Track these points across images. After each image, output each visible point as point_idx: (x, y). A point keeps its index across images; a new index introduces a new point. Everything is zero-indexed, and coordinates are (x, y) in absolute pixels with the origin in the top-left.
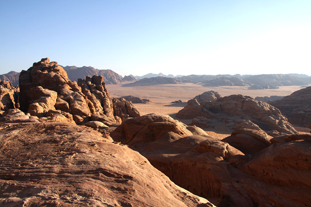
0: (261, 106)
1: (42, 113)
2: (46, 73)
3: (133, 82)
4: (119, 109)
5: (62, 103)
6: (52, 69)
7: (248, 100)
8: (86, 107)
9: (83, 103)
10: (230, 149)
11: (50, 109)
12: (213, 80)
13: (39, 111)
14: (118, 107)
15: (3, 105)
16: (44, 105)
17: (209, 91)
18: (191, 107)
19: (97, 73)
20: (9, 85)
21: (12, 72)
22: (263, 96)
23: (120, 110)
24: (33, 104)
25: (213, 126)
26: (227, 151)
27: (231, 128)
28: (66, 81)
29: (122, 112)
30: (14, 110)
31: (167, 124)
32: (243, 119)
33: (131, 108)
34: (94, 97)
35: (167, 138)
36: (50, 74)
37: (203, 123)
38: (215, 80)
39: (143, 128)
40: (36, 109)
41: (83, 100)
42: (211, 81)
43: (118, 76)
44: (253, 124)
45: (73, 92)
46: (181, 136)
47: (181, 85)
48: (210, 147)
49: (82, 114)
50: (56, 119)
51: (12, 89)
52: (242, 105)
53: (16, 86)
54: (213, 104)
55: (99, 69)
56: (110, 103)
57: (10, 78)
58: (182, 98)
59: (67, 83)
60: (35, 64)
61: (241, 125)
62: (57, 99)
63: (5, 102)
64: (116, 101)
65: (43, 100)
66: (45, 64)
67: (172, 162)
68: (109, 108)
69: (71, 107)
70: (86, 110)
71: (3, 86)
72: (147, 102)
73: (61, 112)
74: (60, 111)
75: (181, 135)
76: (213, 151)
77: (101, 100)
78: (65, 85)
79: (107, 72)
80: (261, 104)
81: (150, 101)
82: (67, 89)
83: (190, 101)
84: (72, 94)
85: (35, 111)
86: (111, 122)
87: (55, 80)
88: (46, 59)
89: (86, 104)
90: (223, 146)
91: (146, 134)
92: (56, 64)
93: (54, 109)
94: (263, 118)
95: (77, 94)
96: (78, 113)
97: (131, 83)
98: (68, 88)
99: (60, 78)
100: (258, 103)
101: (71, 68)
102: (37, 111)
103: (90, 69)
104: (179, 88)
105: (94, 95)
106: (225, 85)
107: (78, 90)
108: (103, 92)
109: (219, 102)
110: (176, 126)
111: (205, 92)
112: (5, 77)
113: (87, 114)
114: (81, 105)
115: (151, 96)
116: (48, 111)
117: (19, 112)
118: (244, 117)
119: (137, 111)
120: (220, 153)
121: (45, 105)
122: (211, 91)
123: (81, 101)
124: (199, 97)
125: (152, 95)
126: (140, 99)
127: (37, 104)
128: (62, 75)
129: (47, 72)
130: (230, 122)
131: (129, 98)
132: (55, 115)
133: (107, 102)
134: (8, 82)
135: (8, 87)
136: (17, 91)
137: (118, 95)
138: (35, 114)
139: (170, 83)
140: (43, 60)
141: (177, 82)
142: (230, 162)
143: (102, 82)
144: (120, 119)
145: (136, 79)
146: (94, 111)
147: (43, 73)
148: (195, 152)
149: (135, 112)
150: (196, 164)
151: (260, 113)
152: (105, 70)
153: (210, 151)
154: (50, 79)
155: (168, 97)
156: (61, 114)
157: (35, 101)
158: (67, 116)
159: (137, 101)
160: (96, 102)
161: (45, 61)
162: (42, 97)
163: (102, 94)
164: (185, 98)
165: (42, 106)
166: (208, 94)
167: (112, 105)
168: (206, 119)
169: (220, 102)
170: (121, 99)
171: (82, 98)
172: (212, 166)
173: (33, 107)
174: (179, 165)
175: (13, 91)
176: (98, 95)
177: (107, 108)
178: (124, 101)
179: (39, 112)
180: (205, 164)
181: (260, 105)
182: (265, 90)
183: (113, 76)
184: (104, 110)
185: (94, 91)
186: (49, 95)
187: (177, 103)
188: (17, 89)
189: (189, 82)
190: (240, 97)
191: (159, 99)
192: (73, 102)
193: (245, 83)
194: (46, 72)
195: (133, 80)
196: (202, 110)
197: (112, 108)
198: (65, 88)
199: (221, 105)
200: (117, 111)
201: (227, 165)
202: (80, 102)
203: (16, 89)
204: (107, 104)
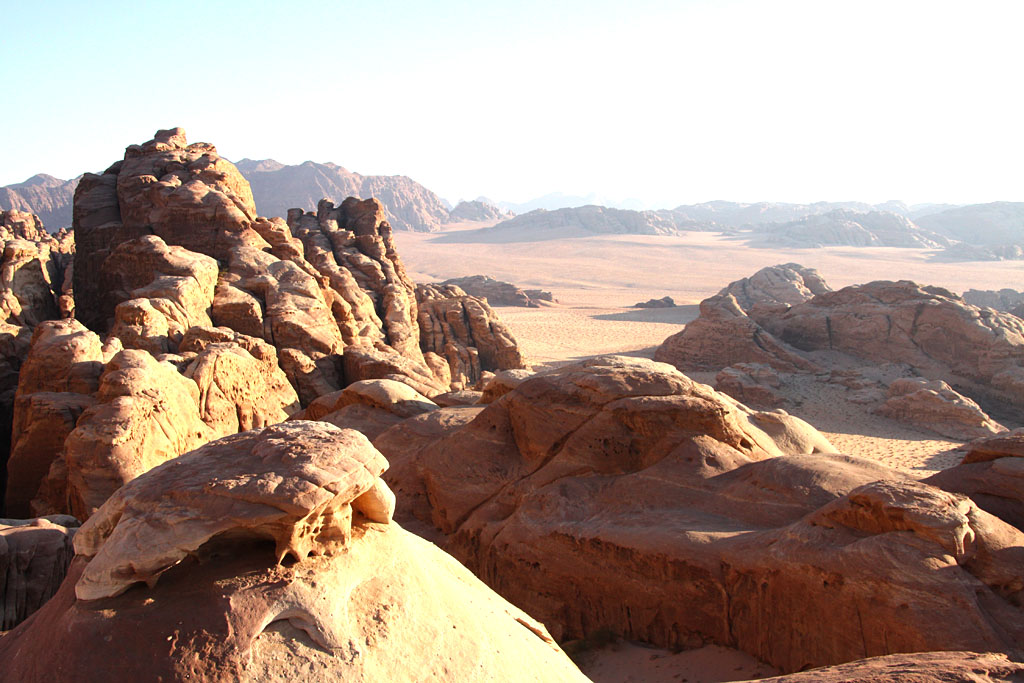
0: (992, 326)
1: (161, 336)
2: (173, 184)
3: (490, 224)
4: (442, 327)
5: (235, 301)
6: (199, 171)
7: (938, 302)
8: (326, 318)
9: (316, 303)
10: (981, 526)
11: (194, 323)
12: (799, 223)
13: (153, 329)
14: (436, 320)
15: (17, 304)
16: (170, 308)
17: (780, 266)
18: (713, 325)
19: (355, 188)
20: (30, 226)
21: (38, 179)
22: (996, 288)
23: (443, 332)
24: (131, 302)
25: (799, 399)
26: (973, 535)
27: (869, 409)
28: (249, 218)
29: (451, 340)
30: (64, 325)
31: (690, 404)
32: (917, 375)
33: (487, 323)
34: (350, 281)
35: (690, 460)
36: (190, 189)
37: (759, 386)
38: (803, 222)
39: (591, 417)
40: (142, 324)
41: (313, 293)
42: (791, 224)
43: (435, 203)
44: (958, 397)
45: (277, 260)
46: (746, 456)
47: (673, 239)
48: (898, 515)
49: (311, 344)
50: (218, 363)
51: (44, 240)
52: (914, 322)
53: (57, 231)
54: (799, 317)
55: (365, 174)
56: (408, 301)
57: (34, 200)
58: (678, 290)
59: (254, 226)
60: (132, 151)
61: (911, 399)
62: (216, 287)
63: (27, 292)
64: (428, 294)
65: (166, 289)
66: (168, 151)
67: (728, 566)
68: (406, 323)
69: (267, 316)
70: (326, 331)
71: (8, 229)
72: (543, 301)
73: (235, 336)
74: (228, 332)
75: (744, 449)
76: (912, 530)
77: (376, 291)
78: (246, 232)
79: (395, 185)
80: (992, 320)
81: (554, 297)
82: (254, 248)
83: (710, 303)
84: (274, 268)
85: (138, 329)
86: (419, 377)
87: (209, 215)
88: (174, 132)
89: (324, 306)
90: (956, 512)
91: (606, 441)
92: (212, 154)
93: (206, 324)
94: (998, 375)
95: (291, 268)
96: (297, 342)
97: (484, 230)
98: (256, 244)
99: (228, 207)
100: (978, 315)
101: (261, 169)
102: (145, 331)
103: (330, 172)
104: (664, 250)
105: (350, 274)
106: (844, 244)
107: (296, 253)
108: (381, 263)
109: (820, 309)
110: (723, 416)
111: (767, 269)
112: (15, 198)
113: (331, 347)
114: (307, 310)
115: (557, 280)
116: (187, 332)
117: (81, 334)
118: (920, 367)
119: (507, 336)
120: (944, 541)
121: (173, 307)
122: (791, 265)
123: (307, 294)
124: (742, 287)
125: (562, 277)
126: (515, 289)
127: (145, 304)
128: (234, 194)
129: (180, 183)
130: (866, 385)
131: (474, 285)
132: (213, 349)
133: (398, 301)
134: (27, 215)
135: (27, 234)
136: (59, 249)
137: (433, 271)
138: (137, 340)
139: (630, 230)
140: (163, 136)
141: (657, 229)
142: (988, 581)
143: (378, 224)
144: (446, 363)
145: (501, 212)
146: (354, 334)
147: (163, 187)
148: (826, 528)
149: (500, 341)
150: (842, 583)
151: (985, 355)
152: (387, 179)
153: (897, 530)
154: (192, 211)
155: (621, 284)
156: (236, 345)
157: (136, 292)
158: (256, 353)
159: (507, 296)
160: (356, 300)
161: (171, 140)
162: (163, 277)
163: (379, 267)
164: (687, 290)
165: (163, 311)
166: (777, 275)
167: (417, 311)
168: (771, 371)
169: (827, 310)
170: (447, 288)
171: (312, 285)
172: (917, 592)
173: (131, 314)
174: (763, 580)
175: (46, 248)
176: (365, 274)
177: (399, 321)
178: (460, 297)
179: (150, 334)
180: (883, 585)
181: (988, 323)
182: (1004, 262)
183: (417, 202)
184: (386, 328)
185: (347, 257)
186: (186, 272)
187: (657, 309)
188: (60, 242)
189: (703, 230)
190: (906, 290)
191: (589, 292)
192: (278, 298)
193: (922, 234)
194: (175, 182)
195: (491, 216)
196: (755, 337)
197: (416, 323)
198: (246, 243)
199: (828, 321)
200: (434, 332)
201: (977, 593)
202: (302, 300)
203: (57, 242)
204: (399, 309)
